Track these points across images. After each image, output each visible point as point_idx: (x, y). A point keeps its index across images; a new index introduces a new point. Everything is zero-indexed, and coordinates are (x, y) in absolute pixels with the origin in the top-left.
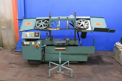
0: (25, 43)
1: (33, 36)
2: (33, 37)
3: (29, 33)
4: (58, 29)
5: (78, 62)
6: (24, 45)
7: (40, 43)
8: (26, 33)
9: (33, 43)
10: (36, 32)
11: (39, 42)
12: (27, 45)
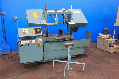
0: (23, 42)
2: (34, 34)
4: (56, 23)
6: (22, 45)
7: (42, 41)
8: (23, 30)
10: (36, 28)
12: (26, 45)
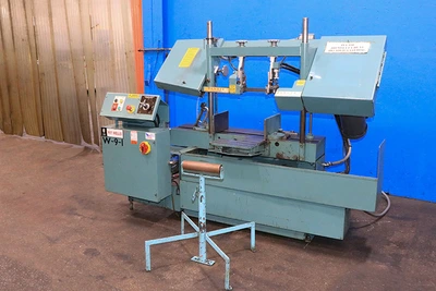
0: (112, 133)
1: (133, 110)
2: (134, 115)
3: (124, 98)
4: (233, 89)
5: (307, 235)
6: (108, 140)
7: (154, 139)
9: (134, 135)
10: (146, 96)
11: (151, 136)
12: (116, 141)
